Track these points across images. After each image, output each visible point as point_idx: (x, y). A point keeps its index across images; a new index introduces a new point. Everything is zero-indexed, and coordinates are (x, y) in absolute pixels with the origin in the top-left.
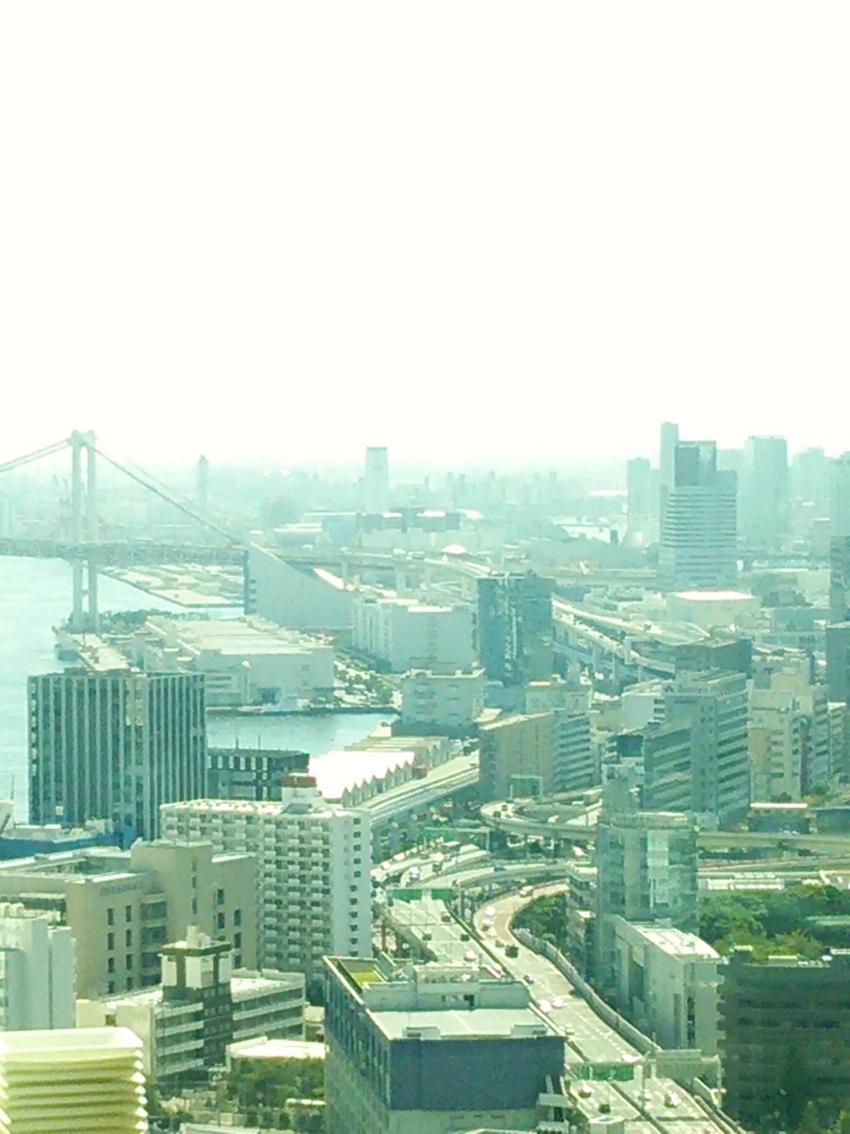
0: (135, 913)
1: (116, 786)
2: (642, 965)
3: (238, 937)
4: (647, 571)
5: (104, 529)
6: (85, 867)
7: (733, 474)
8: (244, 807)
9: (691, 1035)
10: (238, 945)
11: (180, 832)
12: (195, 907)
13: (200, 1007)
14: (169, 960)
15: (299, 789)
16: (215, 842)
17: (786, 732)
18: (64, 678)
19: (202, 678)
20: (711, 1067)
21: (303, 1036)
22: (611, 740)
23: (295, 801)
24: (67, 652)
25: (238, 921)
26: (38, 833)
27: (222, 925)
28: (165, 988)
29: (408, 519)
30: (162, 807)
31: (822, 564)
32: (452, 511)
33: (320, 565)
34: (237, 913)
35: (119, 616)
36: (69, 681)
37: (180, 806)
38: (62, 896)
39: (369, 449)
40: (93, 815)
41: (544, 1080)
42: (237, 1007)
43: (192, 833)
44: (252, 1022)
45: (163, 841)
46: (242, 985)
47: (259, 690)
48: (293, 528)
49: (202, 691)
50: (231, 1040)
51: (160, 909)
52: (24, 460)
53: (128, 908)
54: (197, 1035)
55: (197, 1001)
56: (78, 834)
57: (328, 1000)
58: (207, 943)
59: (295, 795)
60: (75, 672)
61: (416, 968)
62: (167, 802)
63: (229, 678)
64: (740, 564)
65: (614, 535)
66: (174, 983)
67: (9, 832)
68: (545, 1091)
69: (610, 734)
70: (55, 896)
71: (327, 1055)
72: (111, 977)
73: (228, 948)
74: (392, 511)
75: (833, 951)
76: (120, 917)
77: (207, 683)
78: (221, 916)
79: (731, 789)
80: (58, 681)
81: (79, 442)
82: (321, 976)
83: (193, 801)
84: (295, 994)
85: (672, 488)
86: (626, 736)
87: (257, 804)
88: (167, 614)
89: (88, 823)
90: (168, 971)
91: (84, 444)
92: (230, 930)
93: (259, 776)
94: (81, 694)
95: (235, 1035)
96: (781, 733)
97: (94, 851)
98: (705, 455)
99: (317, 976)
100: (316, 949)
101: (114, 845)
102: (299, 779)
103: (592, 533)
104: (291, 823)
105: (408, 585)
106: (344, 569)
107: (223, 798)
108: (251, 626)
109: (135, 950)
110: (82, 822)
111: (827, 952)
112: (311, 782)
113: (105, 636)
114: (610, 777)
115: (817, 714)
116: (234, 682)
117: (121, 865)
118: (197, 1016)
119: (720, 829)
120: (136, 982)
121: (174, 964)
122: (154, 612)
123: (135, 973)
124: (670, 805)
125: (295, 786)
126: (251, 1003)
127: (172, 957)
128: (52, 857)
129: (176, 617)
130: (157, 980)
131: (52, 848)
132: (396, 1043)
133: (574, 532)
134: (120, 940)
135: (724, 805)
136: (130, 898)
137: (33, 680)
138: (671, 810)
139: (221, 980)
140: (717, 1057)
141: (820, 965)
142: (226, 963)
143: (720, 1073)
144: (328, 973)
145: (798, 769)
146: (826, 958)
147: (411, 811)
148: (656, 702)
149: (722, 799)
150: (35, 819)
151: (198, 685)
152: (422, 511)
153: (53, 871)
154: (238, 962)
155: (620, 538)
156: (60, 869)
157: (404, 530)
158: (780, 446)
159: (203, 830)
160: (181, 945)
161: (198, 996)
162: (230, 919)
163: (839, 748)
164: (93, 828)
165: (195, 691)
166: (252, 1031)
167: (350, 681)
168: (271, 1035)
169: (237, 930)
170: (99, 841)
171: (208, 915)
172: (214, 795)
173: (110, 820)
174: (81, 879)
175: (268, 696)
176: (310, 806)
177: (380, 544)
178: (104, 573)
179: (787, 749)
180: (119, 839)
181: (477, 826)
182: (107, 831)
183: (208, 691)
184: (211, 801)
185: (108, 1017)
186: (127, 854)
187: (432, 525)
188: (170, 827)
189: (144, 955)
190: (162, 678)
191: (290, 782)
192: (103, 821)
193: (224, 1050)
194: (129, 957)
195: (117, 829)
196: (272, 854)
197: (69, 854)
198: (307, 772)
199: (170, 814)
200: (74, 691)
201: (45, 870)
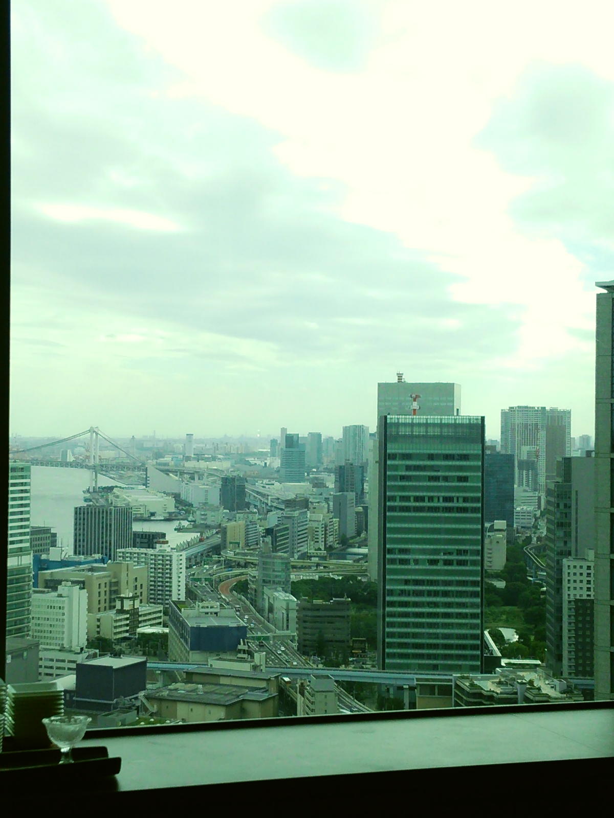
0: (108, 584)
1: (102, 543)
2: (272, 603)
3: (141, 593)
4: (276, 475)
5: (100, 459)
6: (92, 570)
7: (304, 445)
8: (143, 550)
9: (288, 626)
10: (141, 595)
11: (123, 559)
12: (127, 583)
13: (128, 616)
14: (119, 600)
15: (162, 545)
16: (135, 562)
17: (320, 528)
18: (86, 508)
19: (131, 508)
20: (294, 636)
21: (162, 626)
22: (264, 530)
23: (161, 549)
24: (87, 499)
25: (141, 588)
26: (77, 558)
27: (136, 589)
28: (117, 610)
29: (199, 457)
30: (118, 550)
31: (332, 474)
32: (214, 455)
33: (170, 472)
34: (141, 585)
35: (105, 488)
36: (88, 509)
37: (123, 550)
38: (84, 579)
39: (187, 435)
40: (95, 553)
41: (240, 640)
42: (141, 616)
43: (127, 559)
44: (145, 621)
45: (117, 561)
46: (144, 609)
47: (150, 512)
48: (161, 460)
49: (131, 512)
50: (139, 627)
51: (117, 584)
52: (74, 436)
53: (106, 583)
54: (127, 625)
55: (128, 614)
56: (90, 559)
57: (170, 614)
58: (131, 595)
59: (161, 547)
60: (90, 506)
61: (199, 603)
62: (119, 549)
63: (140, 508)
64: (306, 474)
65: (266, 463)
66: (120, 608)
67: (66, 558)
68: (240, 644)
69: (263, 528)
70: (82, 579)
71: (169, 632)
72: (99, 606)
73: (138, 597)
74: (194, 455)
75: (334, 599)
76: (103, 586)
77: (133, 510)
78: (136, 586)
79: (302, 546)
80: (84, 509)
81: (92, 431)
82: (168, 606)
83: (127, 549)
84: (160, 612)
85: (285, 449)
86: (268, 529)
87: (148, 549)
88: (120, 487)
89: (93, 555)
90: (118, 605)
91: (94, 432)
92: (138, 591)
93: (149, 540)
95: (140, 625)
96: (318, 528)
97: (95, 565)
98: (295, 438)
99: (166, 606)
100: (167, 597)
101: (100, 563)
102: (162, 541)
103: (258, 462)
104: (159, 555)
105: (199, 479)
106: (178, 474)
107: (138, 548)
108: (148, 491)
109: (107, 597)
110: (91, 555)
111: (332, 600)
112: (167, 542)
113: (100, 494)
114: (263, 542)
115: (330, 522)
116: (142, 510)
117: (103, 569)
118: (127, 619)
119: (298, 559)
120: (107, 608)
121: (120, 602)
122: (116, 487)
123: (107, 605)
124: (283, 551)
126: (145, 615)
127: (120, 599)
128: (81, 566)
129: (123, 488)
130: (114, 607)
131: (80, 563)
132: (192, 628)
133: (253, 462)
134: (103, 594)
135: (298, 551)
136: (107, 580)
137: (76, 508)
138: (282, 553)
139: (135, 607)
140: (296, 634)
141: (329, 603)
142: (137, 602)
143: (296, 638)
144: (171, 606)
145: (323, 540)
146: (331, 601)
147: (198, 553)
148: (278, 518)
149: (299, 549)
150: (75, 553)
151: (130, 510)
152: (204, 455)
153: (81, 571)
154: (141, 602)
155: (267, 465)
156: (83, 570)
157: (198, 461)
158: (319, 435)
159: (131, 558)
160: (122, 595)
161: (127, 612)
162: (139, 586)
163: (337, 533)
164: (94, 557)
165: (129, 513)
166: (145, 624)
167: (179, 510)
168: (151, 625)
169: (141, 591)
170: (96, 561)
171: (132, 585)
172: (134, 546)
173: (100, 554)
174: (90, 573)
175: (153, 514)
176: (166, 550)
177: (191, 465)
178: (100, 474)
179: (320, 533)
180: (103, 561)
181: (220, 558)
182: (99, 558)
183: (133, 512)
184: (134, 549)
185: (98, 619)
186: (106, 565)
187: (207, 460)
188: (120, 557)
189: (110, 599)
190: (118, 508)
191: (159, 543)
192: (98, 555)
193: (136, 630)
194: (105, 600)
195: (102, 557)
196: (153, 566)
197: (86, 566)
198: (165, 539)
199: (120, 552)
200: (90, 512)
201: (78, 571)
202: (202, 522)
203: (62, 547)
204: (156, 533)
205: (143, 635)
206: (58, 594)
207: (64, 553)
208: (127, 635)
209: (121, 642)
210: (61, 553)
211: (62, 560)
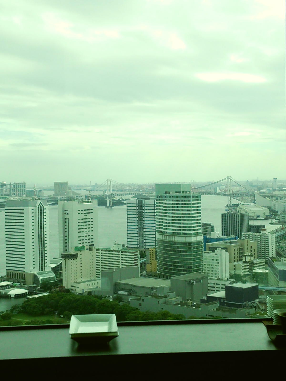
0: (238, 249)
1: (235, 230)
5: (232, 191)
6: (231, 243)
8: (255, 234)
11: (245, 237)
12: (247, 249)
13: (248, 264)
14: (244, 257)
15: (263, 231)
16: (251, 239)
19: (248, 214)
21: (265, 269)
23: (263, 233)
24: (227, 210)
25: (254, 251)
26: (223, 237)
28: (243, 261)
29: (280, 189)
30: (242, 233)
33: (267, 196)
35: (235, 204)
36: (227, 214)
37: (245, 233)
38: (227, 247)
39: (274, 179)
40: (231, 235)
42: (254, 264)
43: (247, 238)
45: (242, 239)
46: (256, 261)
48: (262, 191)
49: (248, 216)
50: (253, 269)
51: (243, 249)
52: (220, 181)
53: (237, 249)
54: (248, 268)
55: (248, 263)
56: (229, 237)
57: (269, 263)
58: (249, 254)
59: (263, 232)
60: (228, 213)
61: (283, 259)
62: (243, 233)
63: (252, 214)
66: (244, 261)
67: (218, 237)
70: (226, 247)
71: (269, 272)
72: (235, 259)
73: (253, 255)
74: (278, 188)
76: (236, 250)
77: (249, 214)
78: (252, 250)
80: (226, 214)
81: (228, 178)
82: (267, 260)
83: (247, 233)
84: (264, 262)
87: (257, 233)
88: (242, 204)
89: (231, 236)
91: (229, 178)
93: (257, 229)
94: (229, 216)
95: (254, 269)
97: (232, 240)
100: (267, 256)
101: (234, 239)
102: (264, 229)
104: (262, 236)
105: (280, 200)
106: (270, 197)
107: (252, 232)
108: (255, 206)
109: (238, 255)
110: (230, 235)
112: (266, 230)
113: (233, 207)
116: (253, 214)
117: (236, 242)
118: (248, 266)
120: (239, 260)
121: (244, 258)
122: (241, 204)
123: (238, 259)
125: (263, 230)
126: (256, 264)
128: (225, 241)
129: (244, 204)
130: (242, 260)
131: (225, 240)
132: (280, 270)
134: (236, 254)
136: (238, 247)
137: (222, 214)
139: (252, 260)
142: (253, 258)
144: (269, 259)
147: (281, 235)
150: (223, 235)
151: (248, 215)
152: (283, 188)
153: (225, 243)
154: (254, 258)
157: (280, 191)
159: (249, 237)
160: (245, 255)
161: (248, 262)
162: (253, 251)
164: (231, 237)
166: (257, 268)
167: (271, 214)
168: (260, 269)
169: (254, 252)
170: (232, 239)
171: (250, 250)
172: (250, 232)
174: (230, 244)
175: (258, 217)
176: (265, 233)
177: (276, 193)
178: (233, 198)
183: (249, 216)
184: (250, 233)
185: (234, 265)
186: (237, 241)
187: (284, 190)
188: (243, 237)
189: (240, 256)
190: (242, 214)
191: (262, 230)
192: (233, 236)
193: (252, 271)
194: (237, 256)
195: (235, 237)
196: (260, 241)
197: (228, 241)
198: (265, 228)
199: (243, 235)
200: (228, 216)
201: (224, 243)
202: (283, 220)
203: (216, 232)
204: (260, 225)
205: (256, 273)
206: (216, 254)
207: (217, 235)
208: (248, 273)
209: (246, 276)
210: (216, 235)
211: (216, 238)
